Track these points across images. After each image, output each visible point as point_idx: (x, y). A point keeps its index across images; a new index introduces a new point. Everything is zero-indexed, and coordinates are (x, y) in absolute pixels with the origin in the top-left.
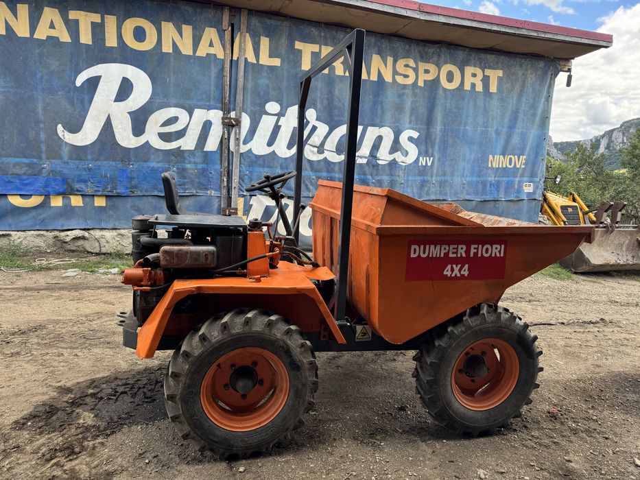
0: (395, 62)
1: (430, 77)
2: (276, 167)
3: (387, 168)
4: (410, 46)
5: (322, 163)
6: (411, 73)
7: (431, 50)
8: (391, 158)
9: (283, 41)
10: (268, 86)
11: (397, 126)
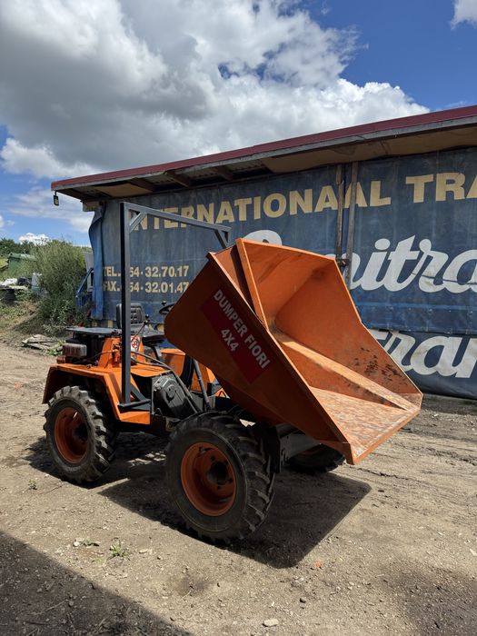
2: (386, 301)
5: (440, 294)
9: (393, 180)
10: (378, 225)
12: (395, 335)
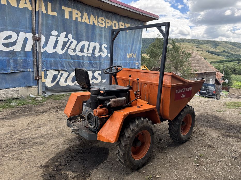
0: (98, 18)
1: (109, 25)
3: (98, 58)
4: (103, 13)
5: (75, 56)
6: (103, 23)
7: (109, 15)
8: (99, 54)
9: (57, 5)
10: (52, 24)
11: (100, 42)
12: (61, 72)
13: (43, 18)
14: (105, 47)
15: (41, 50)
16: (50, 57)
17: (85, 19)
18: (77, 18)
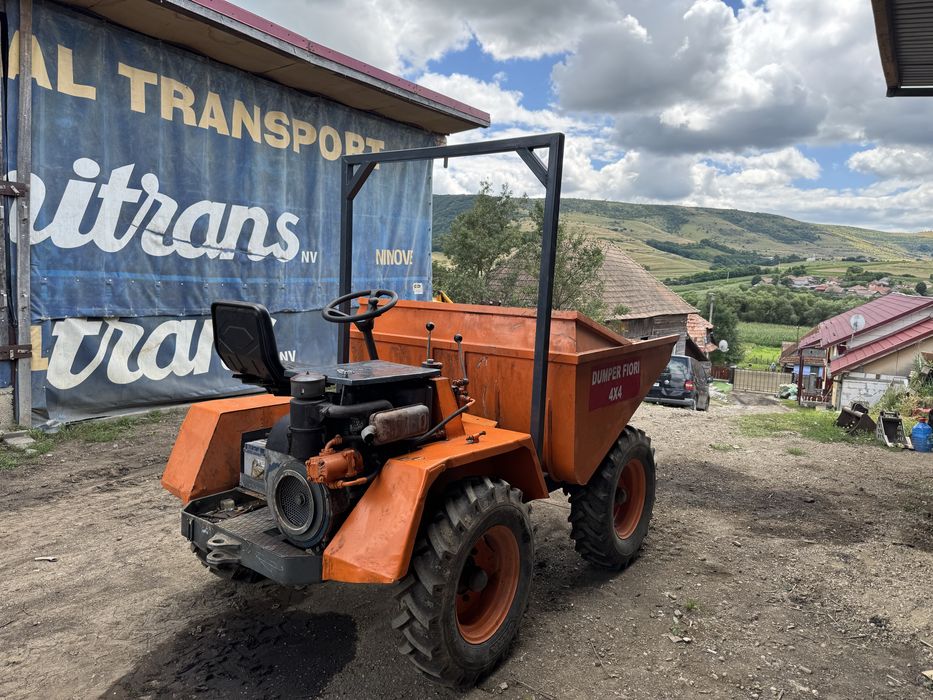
0: (263, 115)
1: (307, 140)
2: (99, 269)
3: (262, 266)
4: (281, 95)
5: (171, 260)
6: (284, 132)
7: (307, 104)
8: (266, 251)
9: (98, 58)
10: (75, 130)
11: (271, 207)
12: (113, 326)
13: (36, 107)
14: (289, 225)
15: (27, 238)
16: (69, 267)
17: (212, 116)
18: (177, 113)
